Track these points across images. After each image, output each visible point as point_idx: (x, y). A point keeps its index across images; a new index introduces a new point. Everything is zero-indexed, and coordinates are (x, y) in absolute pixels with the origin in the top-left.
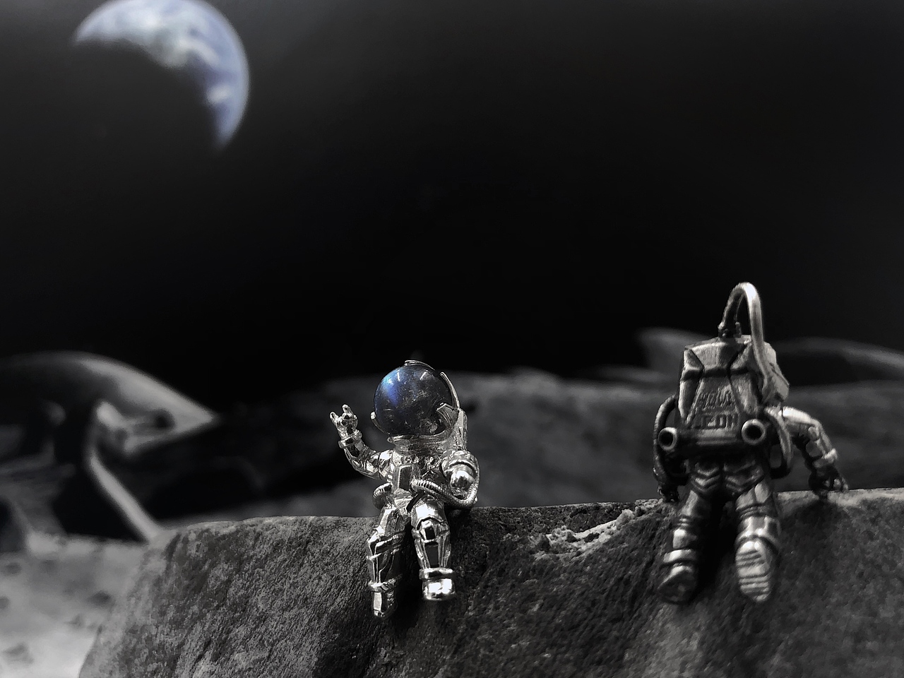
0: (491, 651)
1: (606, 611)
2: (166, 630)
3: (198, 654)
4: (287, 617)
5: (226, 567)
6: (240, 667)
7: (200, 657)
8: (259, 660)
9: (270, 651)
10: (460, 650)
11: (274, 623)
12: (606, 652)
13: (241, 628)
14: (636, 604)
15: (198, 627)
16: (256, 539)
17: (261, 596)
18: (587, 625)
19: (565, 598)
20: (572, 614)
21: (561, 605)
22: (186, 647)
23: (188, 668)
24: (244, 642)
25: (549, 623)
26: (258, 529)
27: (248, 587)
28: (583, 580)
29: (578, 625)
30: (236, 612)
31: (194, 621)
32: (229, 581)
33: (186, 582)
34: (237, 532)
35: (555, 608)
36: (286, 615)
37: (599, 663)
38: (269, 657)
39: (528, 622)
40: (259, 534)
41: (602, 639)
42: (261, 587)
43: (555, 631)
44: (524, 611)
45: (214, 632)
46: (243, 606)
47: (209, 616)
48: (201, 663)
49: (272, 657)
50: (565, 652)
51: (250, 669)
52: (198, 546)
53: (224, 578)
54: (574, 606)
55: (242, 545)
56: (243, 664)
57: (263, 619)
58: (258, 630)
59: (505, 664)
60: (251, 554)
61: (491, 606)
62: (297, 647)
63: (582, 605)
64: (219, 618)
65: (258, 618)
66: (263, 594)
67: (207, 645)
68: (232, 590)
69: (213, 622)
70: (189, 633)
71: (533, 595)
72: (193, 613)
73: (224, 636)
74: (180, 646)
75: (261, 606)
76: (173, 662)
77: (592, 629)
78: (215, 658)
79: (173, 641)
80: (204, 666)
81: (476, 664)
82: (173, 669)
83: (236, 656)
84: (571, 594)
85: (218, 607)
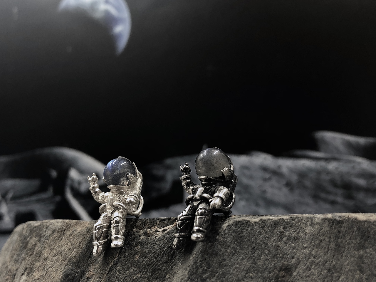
0: (120, 273)
1: (162, 259)
2: (13, 263)
3: (22, 273)
4: (54, 259)
5: (35, 239)
6: (35, 278)
7: (23, 274)
8: (42, 275)
9: (47, 272)
10: (110, 272)
11: (49, 261)
12: (160, 275)
13: (38, 263)
14: (174, 257)
15: (23, 263)
16: (47, 228)
17: (46, 250)
18: (154, 264)
19: (148, 254)
20: (149, 260)
21: (146, 257)
22: (19, 270)
23: (18, 278)
24: (38, 268)
25: (141, 263)
26: (48, 224)
27: (42, 247)
28: (156, 247)
29: (151, 264)
30: (37, 256)
31: (22, 260)
32: (35, 245)
33: (21, 245)
34: (41, 225)
35: (144, 257)
36: (54, 258)
37: (157, 279)
38: (46, 274)
39: (135, 262)
40: (48, 226)
41: (159, 269)
42: (47, 247)
43: (143, 266)
44: (134, 259)
45: (29, 264)
46: (40, 254)
47: (27, 258)
48: (23, 276)
49: (47, 274)
50: (145, 274)
51: (39, 279)
52: (27, 231)
53: (34, 243)
54: (150, 257)
55: (41, 231)
56: (37, 277)
57: (46, 260)
58: (43, 264)
59: (124, 278)
60: (44, 234)
61: (123, 256)
62: (56, 271)
63: (154, 256)
64: (31, 259)
65: (44, 259)
66: (47, 250)
67: (26, 269)
68: (36, 248)
69: (29, 261)
70: (20, 265)
71: (137, 252)
72: (22, 257)
73: (32, 266)
74: (17, 270)
75: (45, 254)
76: (14, 276)
77: (156, 266)
78: (28, 274)
79: (14, 268)
80: (24, 278)
81: (114, 278)
82: (13, 279)
83: (35, 274)
84: (150, 252)
85: (31, 255)
